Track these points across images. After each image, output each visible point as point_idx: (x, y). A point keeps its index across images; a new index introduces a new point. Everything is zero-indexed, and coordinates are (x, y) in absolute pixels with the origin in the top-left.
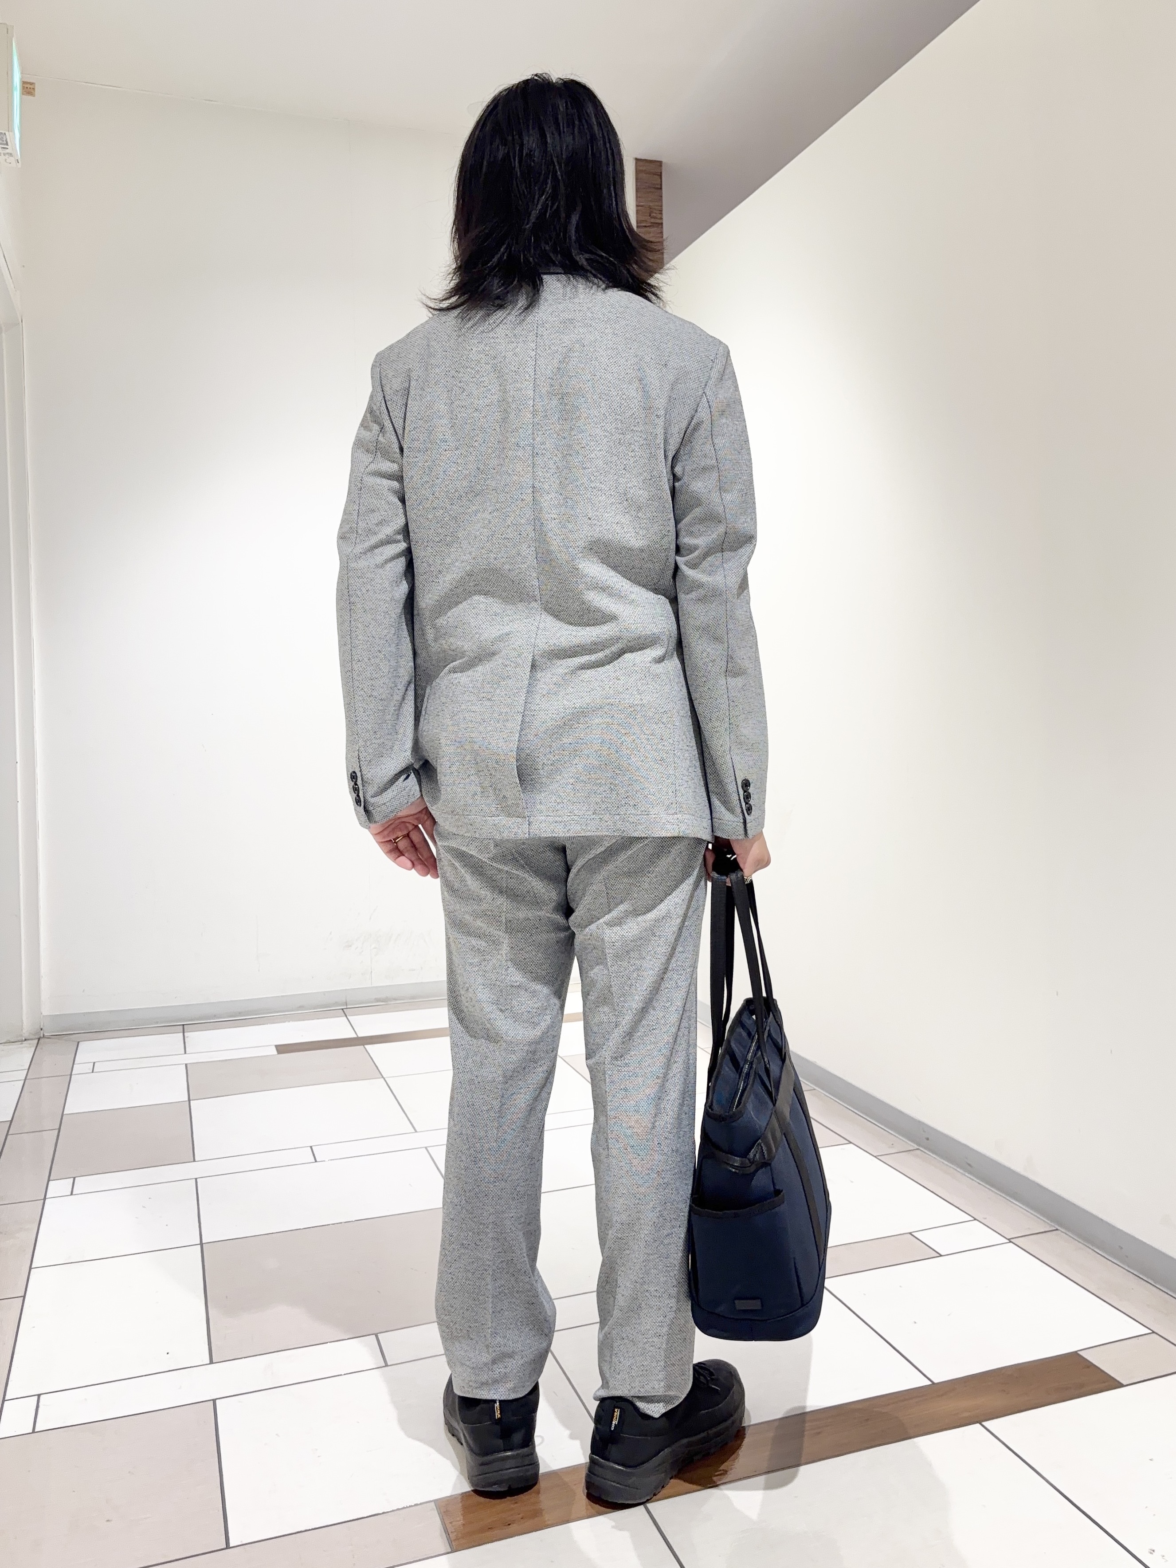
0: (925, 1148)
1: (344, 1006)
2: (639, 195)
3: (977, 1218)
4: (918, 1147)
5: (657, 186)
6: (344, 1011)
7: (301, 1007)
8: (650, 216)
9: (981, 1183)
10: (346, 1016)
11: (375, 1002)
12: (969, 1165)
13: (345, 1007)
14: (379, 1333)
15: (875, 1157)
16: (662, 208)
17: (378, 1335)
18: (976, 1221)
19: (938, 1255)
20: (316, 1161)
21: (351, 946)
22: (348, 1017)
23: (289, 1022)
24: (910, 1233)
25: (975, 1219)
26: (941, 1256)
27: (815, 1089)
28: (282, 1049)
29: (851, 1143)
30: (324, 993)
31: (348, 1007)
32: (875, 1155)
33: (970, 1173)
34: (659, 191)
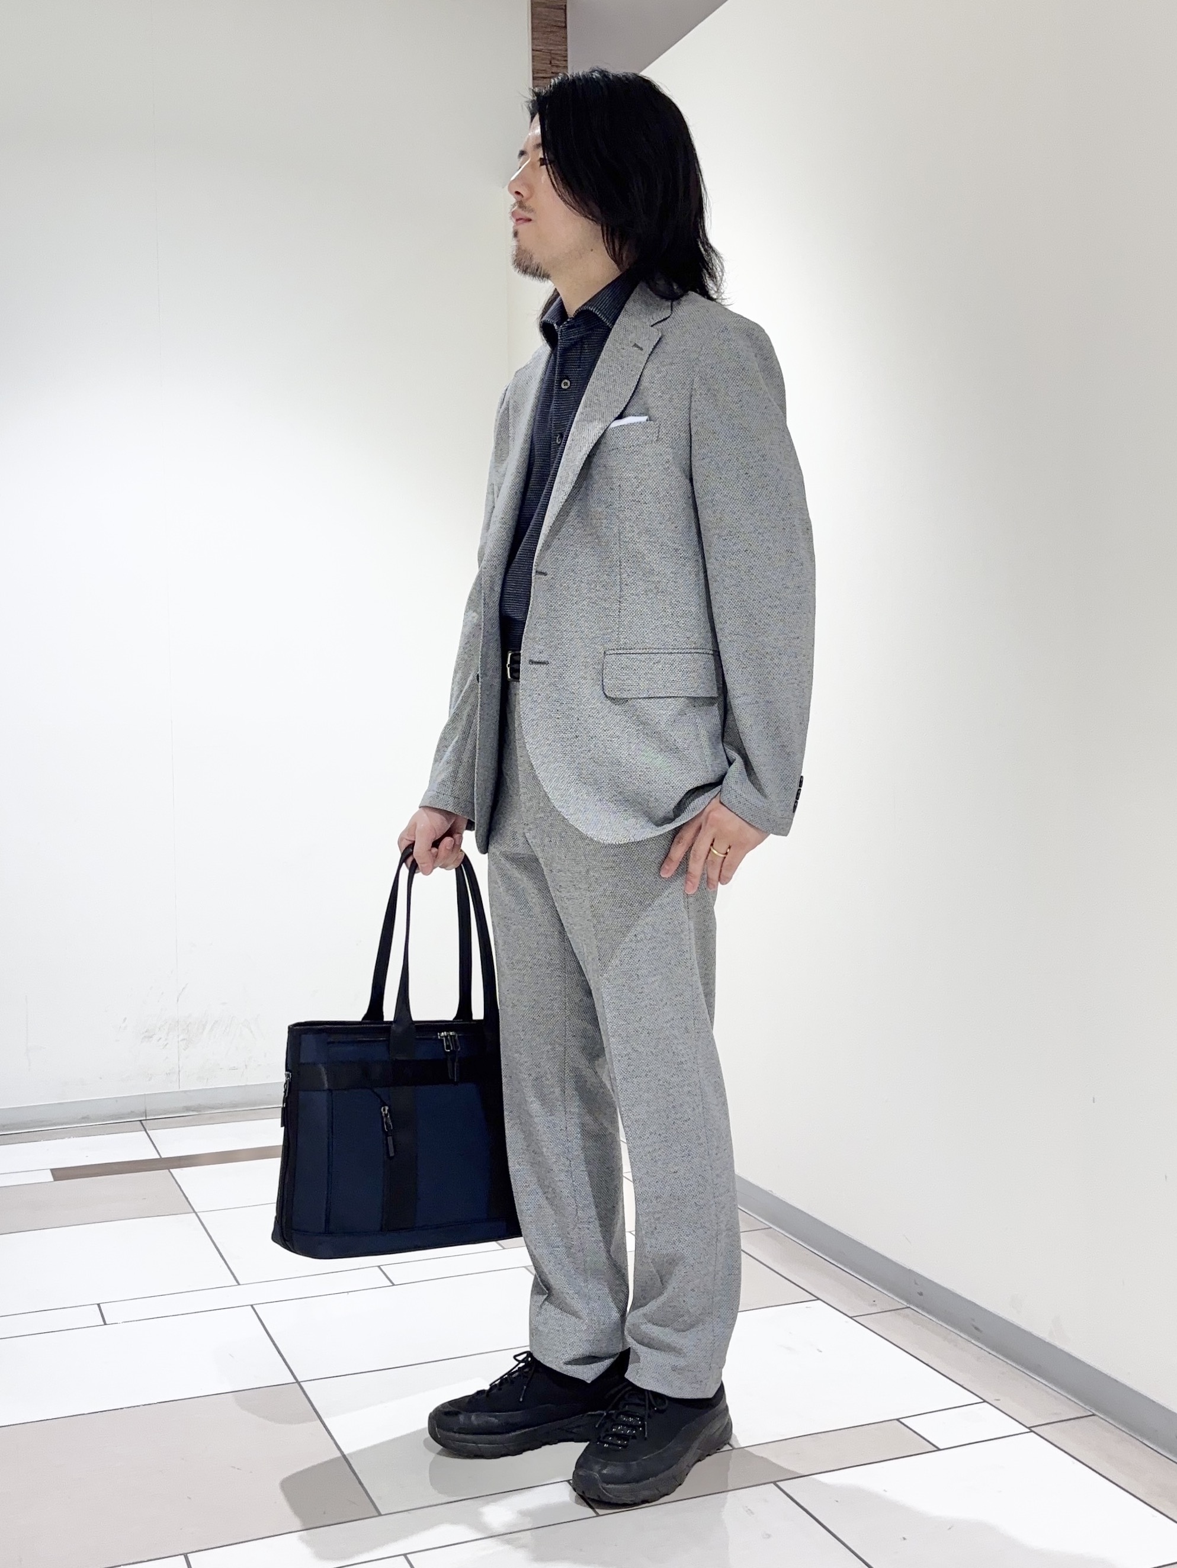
0: (917, 1307)
1: (142, 1117)
2: (536, 36)
3: (987, 1400)
4: (908, 1306)
5: (559, 24)
6: (142, 1124)
7: (86, 1119)
8: (551, 63)
9: (991, 1352)
10: (146, 1130)
11: (184, 1112)
12: (976, 1328)
13: (145, 1118)
14: (189, 1553)
15: (851, 1318)
16: (567, 54)
17: (188, 1555)
18: (985, 1404)
19: (936, 1449)
20: (105, 1324)
21: (151, 1037)
22: (148, 1132)
23: (70, 1138)
24: (898, 1420)
25: (984, 1401)
26: (939, 1450)
27: (771, 1228)
28: (60, 1174)
29: (818, 1299)
30: (116, 1099)
31: (148, 1118)
32: (850, 1316)
33: (978, 1339)
34: (563, 31)
